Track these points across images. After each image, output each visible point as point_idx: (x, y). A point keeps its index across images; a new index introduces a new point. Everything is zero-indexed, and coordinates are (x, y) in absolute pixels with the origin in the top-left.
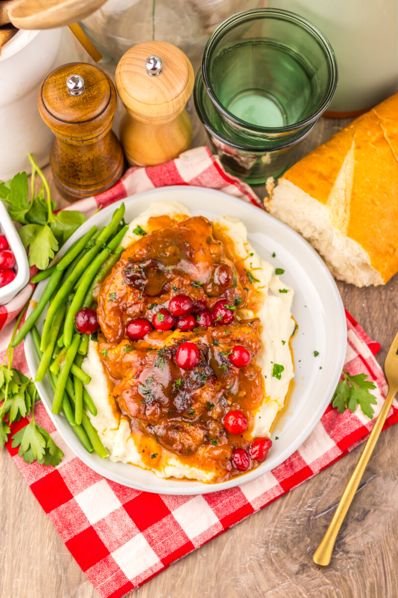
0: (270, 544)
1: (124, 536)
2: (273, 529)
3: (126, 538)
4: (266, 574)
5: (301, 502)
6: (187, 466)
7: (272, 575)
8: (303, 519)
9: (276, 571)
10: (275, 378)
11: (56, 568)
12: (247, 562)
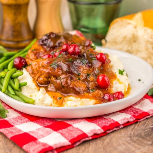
0: (132, 137)
1: (45, 133)
2: (132, 133)
3: (47, 134)
4: (133, 145)
5: (146, 125)
6: (79, 99)
7: (136, 145)
8: (149, 129)
9: (139, 144)
10: (120, 75)
11: (5, 150)
12: (120, 142)
